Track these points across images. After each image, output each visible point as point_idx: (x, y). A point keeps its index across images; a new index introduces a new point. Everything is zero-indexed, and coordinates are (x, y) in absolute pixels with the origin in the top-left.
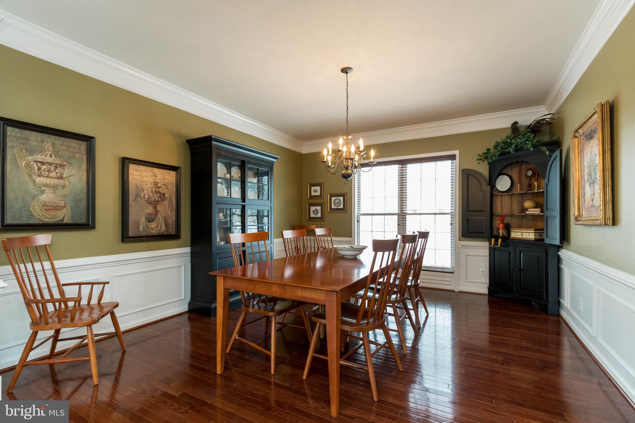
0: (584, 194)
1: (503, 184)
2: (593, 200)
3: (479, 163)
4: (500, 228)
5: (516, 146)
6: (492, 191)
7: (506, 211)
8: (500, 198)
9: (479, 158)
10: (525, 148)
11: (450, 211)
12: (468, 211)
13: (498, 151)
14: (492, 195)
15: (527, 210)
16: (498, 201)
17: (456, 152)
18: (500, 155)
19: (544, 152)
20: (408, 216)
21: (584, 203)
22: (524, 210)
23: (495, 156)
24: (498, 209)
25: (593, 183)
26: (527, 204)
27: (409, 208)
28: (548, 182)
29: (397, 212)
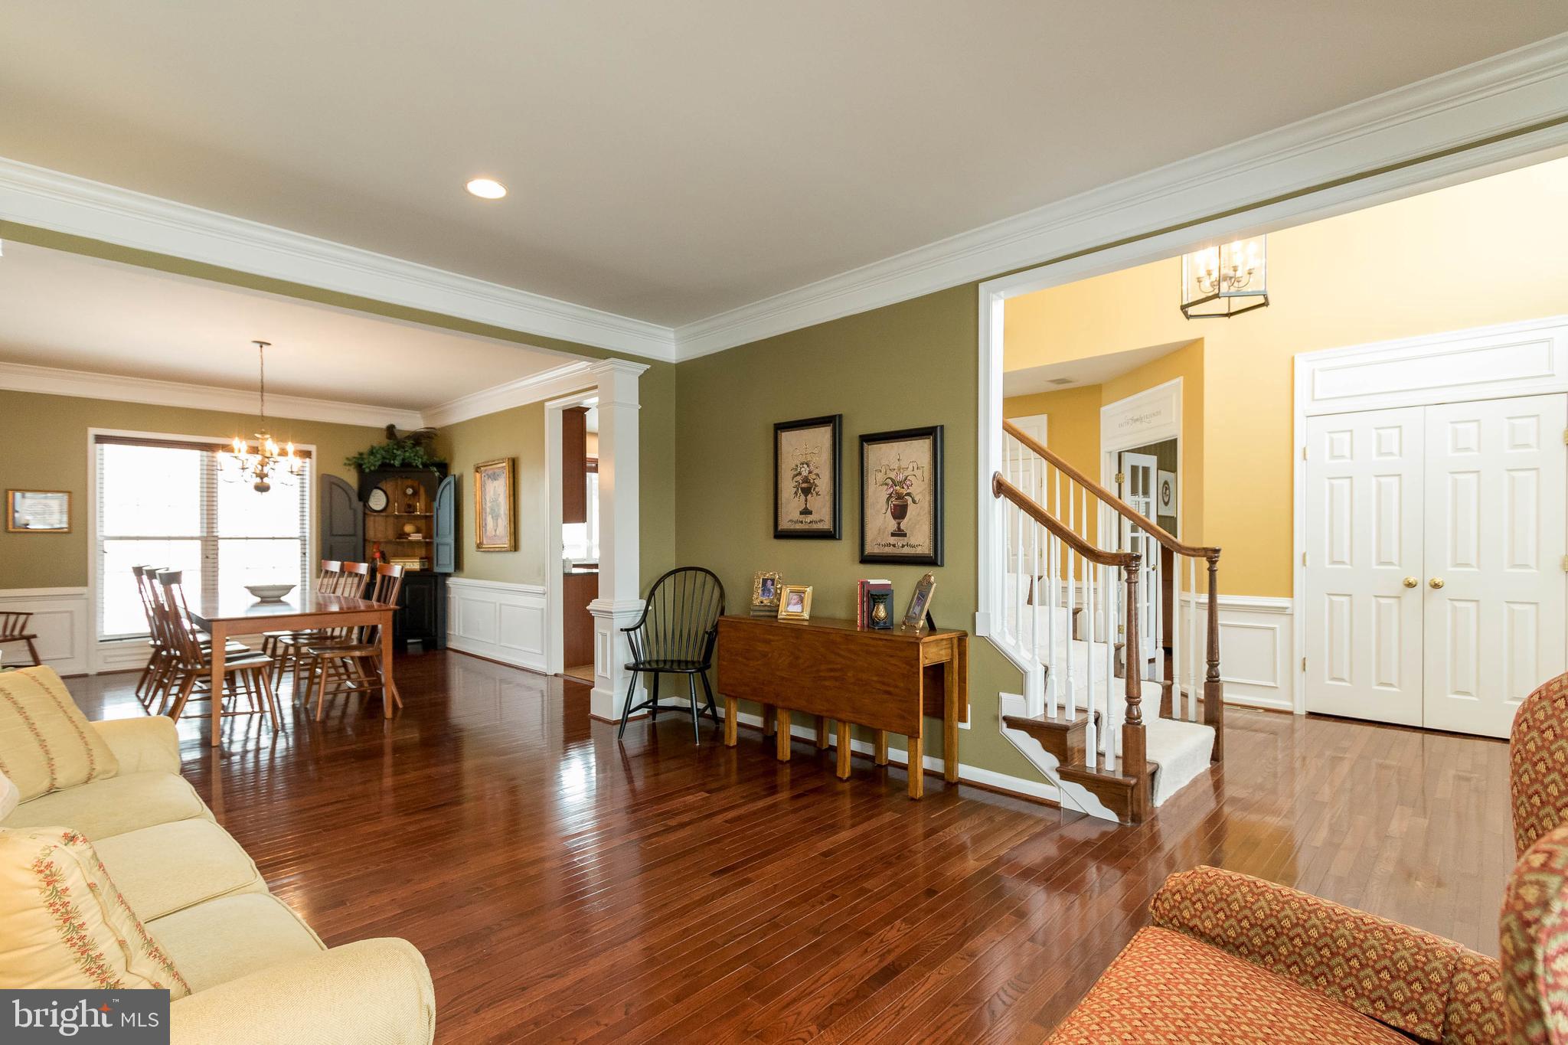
0: (486, 524)
1: (378, 500)
2: (496, 531)
3: (349, 470)
4: (376, 559)
5: (403, 460)
6: (364, 510)
7: (380, 536)
8: (372, 518)
9: (347, 462)
10: (414, 464)
11: (300, 534)
12: (332, 535)
13: (378, 460)
14: (365, 514)
15: (409, 535)
16: (370, 522)
17: (313, 448)
18: (380, 466)
19: (433, 472)
20: (220, 542)
21: (486, 532)
22: (403, 535)
23: (375, 466)
24: (371, 534)
25: (496, 518)
26: (408, 528)
27: (222, 530)
28: (439, 506)
29: (198, 534)
